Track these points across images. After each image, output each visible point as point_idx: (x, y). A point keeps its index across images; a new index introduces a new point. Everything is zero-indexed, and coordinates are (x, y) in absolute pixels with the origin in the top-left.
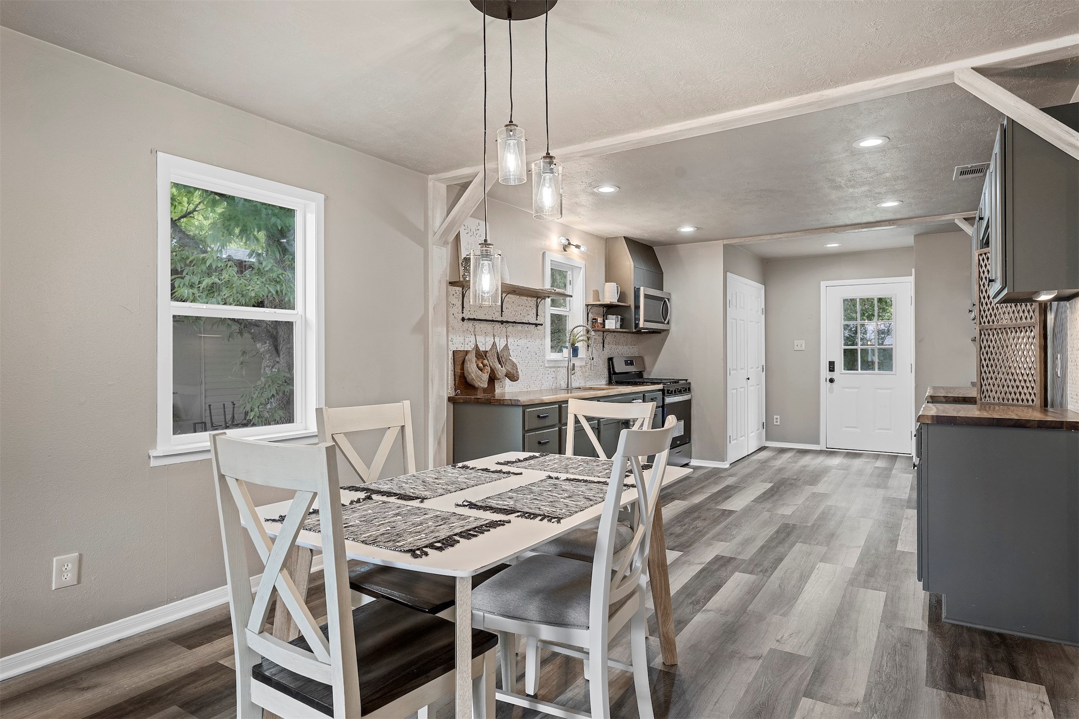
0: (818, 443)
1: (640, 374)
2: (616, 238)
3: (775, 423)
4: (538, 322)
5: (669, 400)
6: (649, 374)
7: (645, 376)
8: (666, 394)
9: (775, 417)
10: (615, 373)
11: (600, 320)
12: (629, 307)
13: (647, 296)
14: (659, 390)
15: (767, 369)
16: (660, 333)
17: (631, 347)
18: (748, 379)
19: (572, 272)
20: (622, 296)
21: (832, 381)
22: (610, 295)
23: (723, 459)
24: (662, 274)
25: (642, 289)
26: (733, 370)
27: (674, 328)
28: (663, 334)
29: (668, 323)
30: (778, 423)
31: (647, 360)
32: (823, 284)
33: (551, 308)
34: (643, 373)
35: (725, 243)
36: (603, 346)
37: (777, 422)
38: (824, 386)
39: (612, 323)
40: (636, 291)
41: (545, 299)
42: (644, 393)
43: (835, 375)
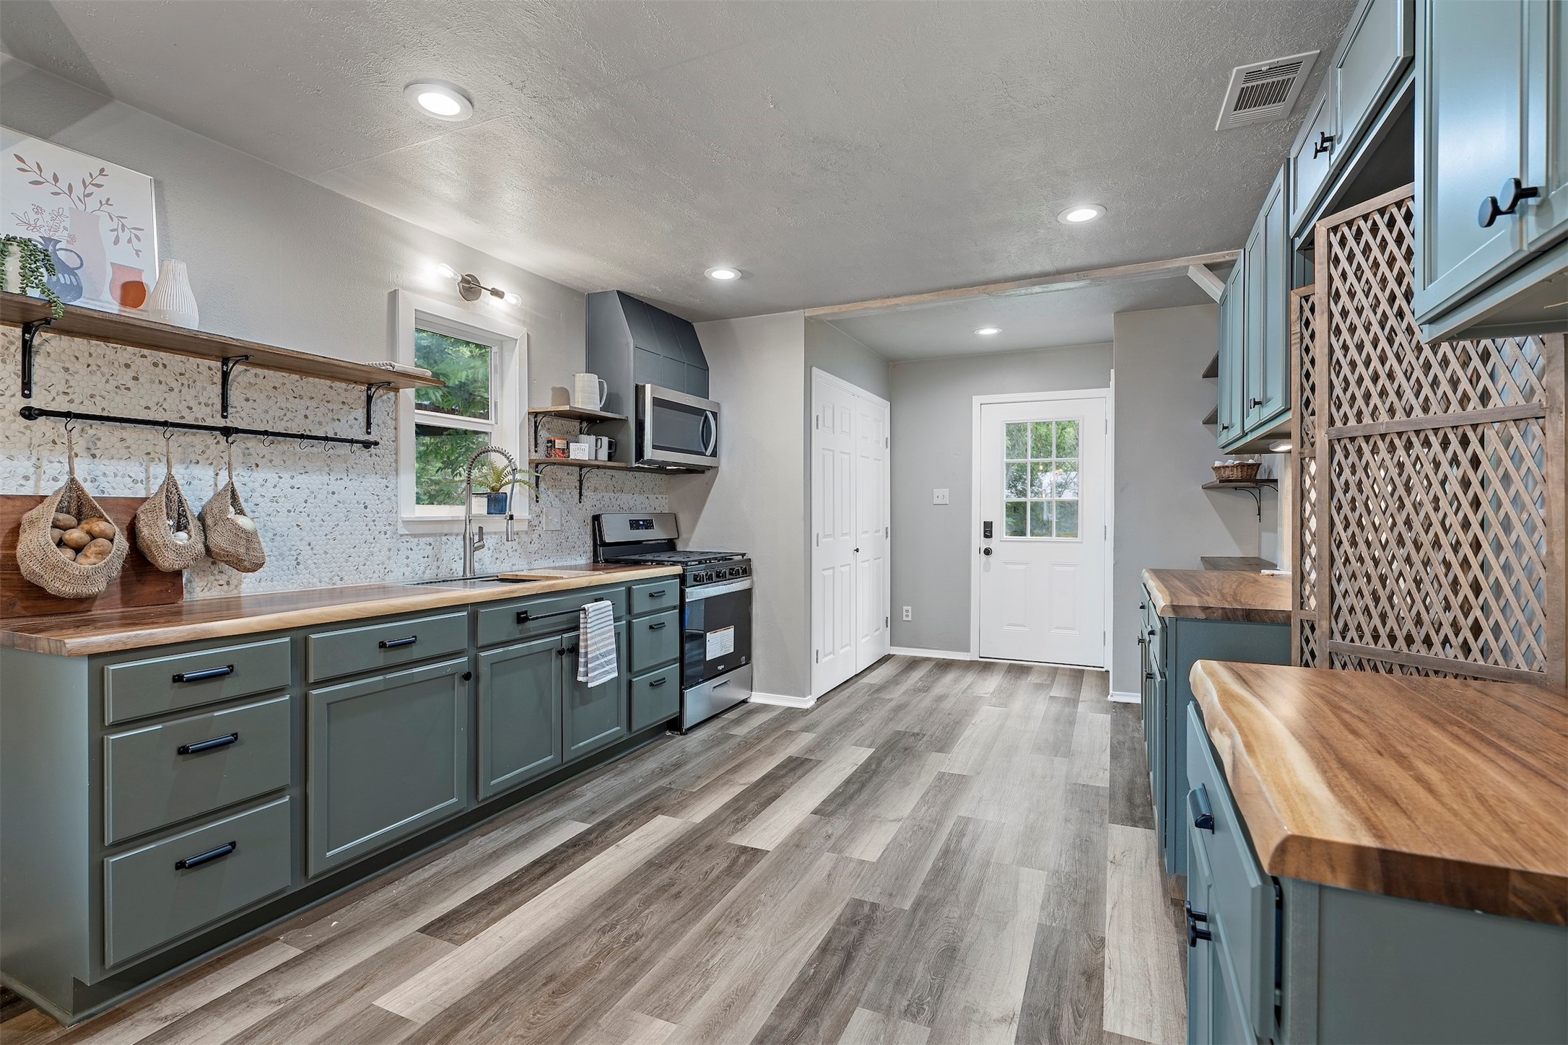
0: (967, 649)
2: (605, 293)
3: (905, 618)
4: (371, 438)
5: (697, 593)
6: (687, 542)
7: (680, 547)
8: (690, 580)
9: (905, 608)
10: (604, 544)
11: (559, 444)
12: (624, 421)
13: (657, 402)
14: (674, 577)
15: (894, 532)
16: (703, 472)
17: (652, 497)
18: (857, 550)
19: (501, 349)
20: (611, 401)
21: (988, 552)
22: (587, 397)
23: (803, 693)
24: (705, 369)
25: (648, 387)
26: (826, 536)
27: (725, 462)
28: (709, 473)
29: (714, 454)
30: (909, 619)
31: (683, 520)
32: (977, 400)
33: (416, 411)
34: (676, 541)
35: (807, 315)
36: (581, 495)
37: (907, 616)
38: (977, 559)
39: (582, 449)
40: (639, 391)
41: (396, 390)
42: (628, 585)
43: (992, 543)
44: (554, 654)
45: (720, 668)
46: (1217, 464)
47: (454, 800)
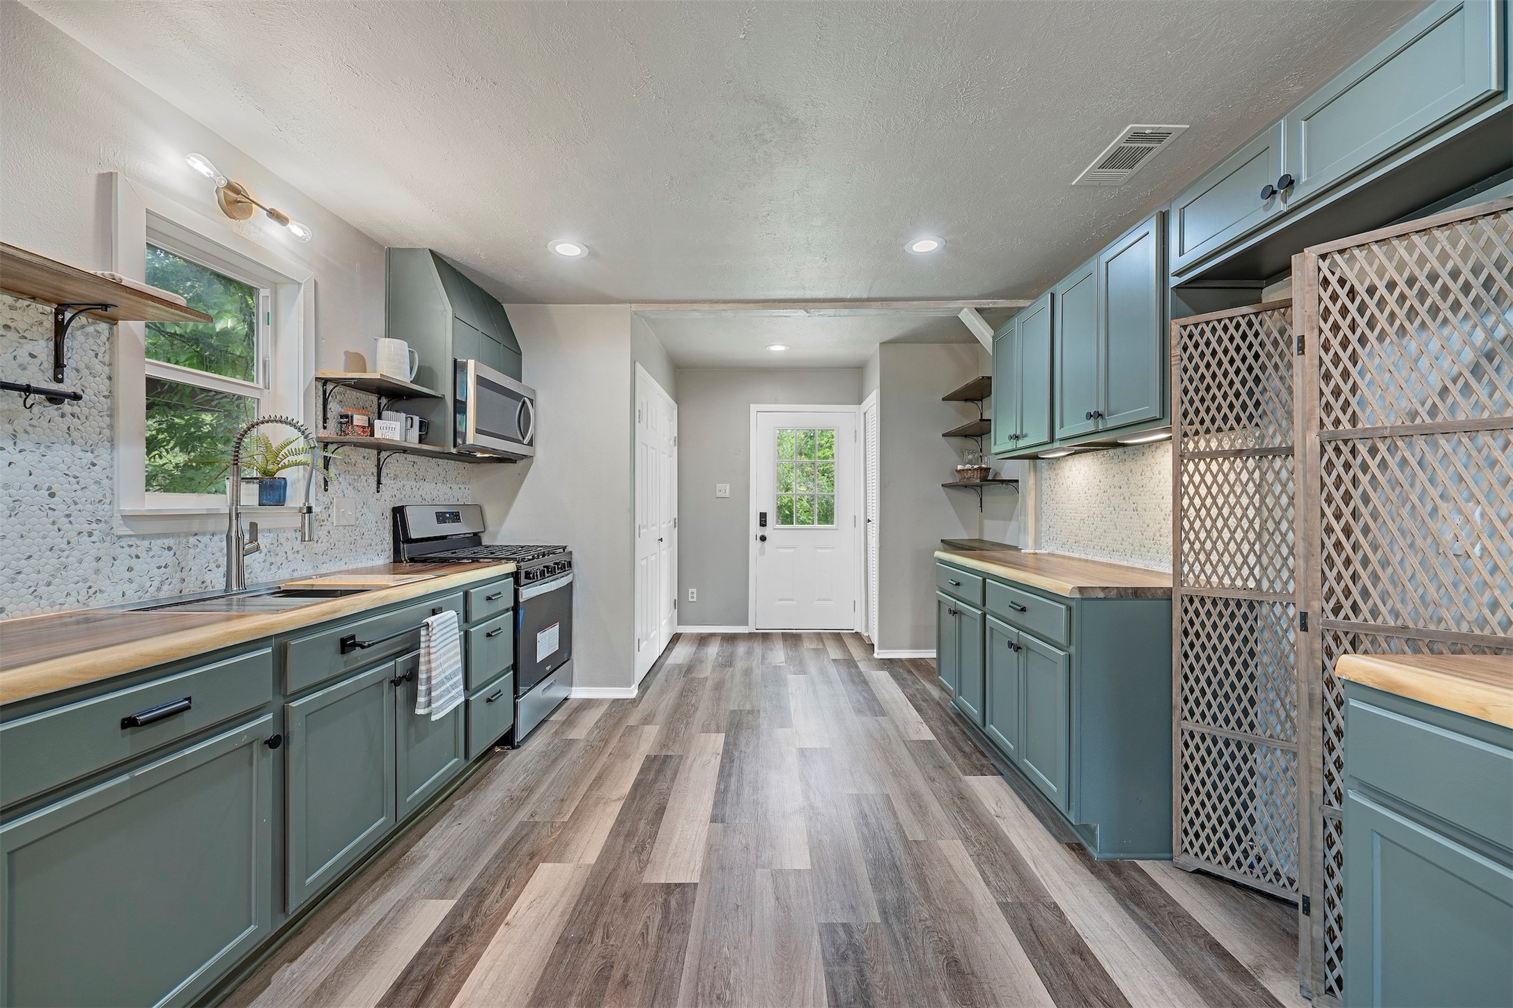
0: (746, 623)
1: (475, 539)
2: (412, 251)
3: (690, 600)
4: (65, 387)
5: (527, 593)
6: (495, 535)
7: (486, 541)
8: (523, 580)
9: (690, 590)
10: (409, 541)
11: (359, 420)
12: (441, 399)
13: (480, 381)
14: (507, 576)
15: (680, 523)
16: (515, 462)
17: (455, 487)
18: (661, 540)
19: (275, 293)
20: (424, 374)
21: (763, 539)
23: (629, 684)
24: (519, 353)
25: (471, 364)
26: (644, 527)
27: (540, 453)
28: (521, 463)
29: (531, 443)
30: (695, 600)
31: (490, 512)
32: (754, 408)
34: (481, 535)
35: (633, 309)
36: (379, 483)
37: (693, 597)
38: (754, 545)
39: (392, 428)
40: (458, 368)
41: (113, 321)
42: (465, 589)
43: (767, 531)
44: (386, 684)
45: (548, 668)
46: (960, 467)
47: (252, 928)
